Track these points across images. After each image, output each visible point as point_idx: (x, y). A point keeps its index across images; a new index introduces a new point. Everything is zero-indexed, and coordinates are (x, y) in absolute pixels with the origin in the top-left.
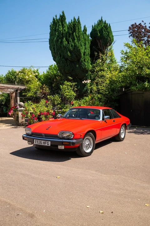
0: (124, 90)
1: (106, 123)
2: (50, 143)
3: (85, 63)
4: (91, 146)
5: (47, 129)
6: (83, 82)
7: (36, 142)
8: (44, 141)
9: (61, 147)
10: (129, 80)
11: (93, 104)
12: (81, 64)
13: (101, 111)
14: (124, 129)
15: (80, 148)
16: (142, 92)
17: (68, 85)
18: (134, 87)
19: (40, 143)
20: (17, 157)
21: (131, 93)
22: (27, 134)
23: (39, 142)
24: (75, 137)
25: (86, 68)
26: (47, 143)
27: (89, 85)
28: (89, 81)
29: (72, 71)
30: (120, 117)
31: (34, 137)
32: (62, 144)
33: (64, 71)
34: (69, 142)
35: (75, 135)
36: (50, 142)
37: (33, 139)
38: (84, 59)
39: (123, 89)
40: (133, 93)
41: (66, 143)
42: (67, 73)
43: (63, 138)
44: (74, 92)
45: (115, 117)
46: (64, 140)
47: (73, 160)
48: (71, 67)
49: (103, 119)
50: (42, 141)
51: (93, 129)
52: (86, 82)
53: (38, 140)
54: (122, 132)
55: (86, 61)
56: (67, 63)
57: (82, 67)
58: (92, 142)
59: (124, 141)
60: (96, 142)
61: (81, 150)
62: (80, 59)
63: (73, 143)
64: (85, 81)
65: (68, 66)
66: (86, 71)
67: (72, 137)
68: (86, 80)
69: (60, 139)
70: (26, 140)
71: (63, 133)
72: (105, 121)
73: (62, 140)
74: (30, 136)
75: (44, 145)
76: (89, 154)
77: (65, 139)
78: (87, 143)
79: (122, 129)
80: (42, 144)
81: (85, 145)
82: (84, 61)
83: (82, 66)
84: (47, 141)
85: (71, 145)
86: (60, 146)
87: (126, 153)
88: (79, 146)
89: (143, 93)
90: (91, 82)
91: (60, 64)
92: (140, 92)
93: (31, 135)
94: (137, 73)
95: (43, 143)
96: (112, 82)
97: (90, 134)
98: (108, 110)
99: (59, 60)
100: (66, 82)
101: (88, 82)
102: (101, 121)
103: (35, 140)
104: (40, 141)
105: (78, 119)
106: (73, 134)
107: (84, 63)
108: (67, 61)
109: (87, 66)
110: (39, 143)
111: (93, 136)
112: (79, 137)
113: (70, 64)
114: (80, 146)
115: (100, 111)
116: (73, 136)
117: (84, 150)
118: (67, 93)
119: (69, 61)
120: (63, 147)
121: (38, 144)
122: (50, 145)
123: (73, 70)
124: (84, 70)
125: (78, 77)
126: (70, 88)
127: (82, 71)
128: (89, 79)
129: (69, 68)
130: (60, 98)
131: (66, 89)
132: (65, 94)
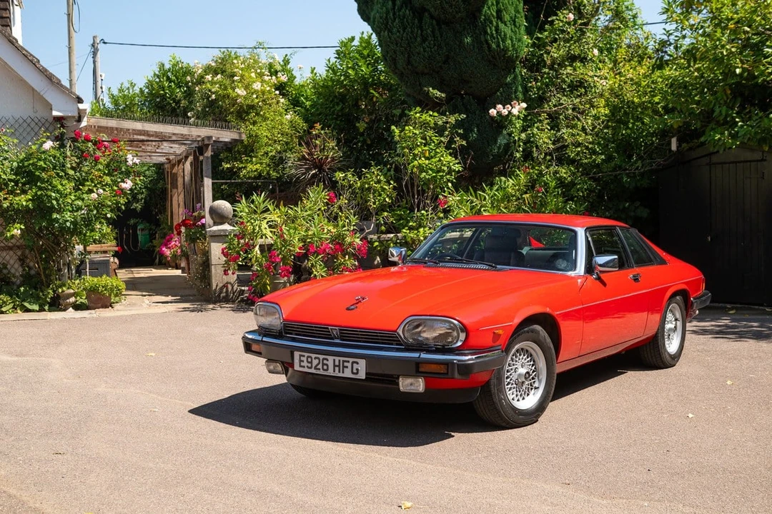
0: (674, 147)
1: (604, 284)
2: (362, 366)
3: (502, 26)
4: (536, 385)
5: (348, 309)
6: (493, 112)
7: (301, 361)
8: (337, 359)
9: (413, 385)
10: (698, 103)
11: (538, 207)
12: (486, 33)
13: (581, 232)
14: (678, 315)
15: (494, 390)
16: (757, 156)
17: (425, 125)
18: (722, 134)
19: (320, 366)
20: (222, 425)
21: (706, 160)
22: (264, 331)
23: (315, 362)
24: (472, 341)
25: (506, 50)
26: (349, 365)
27: (519, 124)
28: (518, 108)
29: (444, 63)
30: (663, 262)
31: (294, 340)
32: (416, 369)
33: (409, 63)
34: (447, 364)
35: (471, 334)
36: (362, 363)
37: (292, 350)
38: (499, 11)
39: (669, 144)
40: (715, 159)
41: (433, 368)
42: (423, 74)
43: (421, 347)
44: (454, 155)
45: (642, 261)
46: (424, 356)
47: (462, 444)
48: (440, 46)
49: (590, 269)
50: (331, 358)
51: (548, 310)
52: (505, 112)
53: (313, 356)
54: (670, 330)
55: (507, 18)
56: (421, 28)
57: (489, 46)
58: (542, 364)
59: (681, 367)
60: (559, 368)
61: (497, 398)
62: (479, 10)
63: (465, 369)
64: (500, 107)
65: (424, 40)
66: (505, 62)
67: (459, 344)
68: (506, 101)
69: (409, 348)
70: (259, 354)
71: (417, 326)
72: (599, 279)
73: (416, 355)
74: (275, 337)
75: (337, 374)
76: (531, 417)
77: (429, 351)
78: (523, 371)
79: (670, 316)
80: (330, 372)
81: (515, 376)
82: (499, 17)
83: (487, 41)
84: (351, 360)
85: (457, 376)
86: (409, 381)
87: (690, 416)
88: (488, 383)
89: (763, 160)
90: (526, 109)
91: (390, 31)
92: (749, 155)
93: (279, 335)
94: (738, 71)
95: (335, 366)
96: (621, 113)
97: (533, 331)
98: (610, 230)
99: (387, 13)
100: (416, 113)
101: (515, 111)
102: (579, 277)
103: (297, 354)
104: (321, 357)
105: (480, 266)
106: (465, 328)
107: (497, 29)
108: (420, 21)
109: (511, 40)
110: (316, 368)
111: (549, 340)
112: (488, 340)
113: (433, 32)
114: (494, 381)
115: (575, 233)
116: (462, 336)
117: (510, 397)
118: (423, 161)
119: (432, 17)
120: (419, 385)
121: (313, 371)
122: (362, 375)
123: (448, 57)
124: (496, 59)
125: (471, 87)
126: (433, 138)
127: (490, 61)
128: (517, 99)
129: (431, 51)
130: (392, 182)
131: (419, 144)
132: (414, 166)
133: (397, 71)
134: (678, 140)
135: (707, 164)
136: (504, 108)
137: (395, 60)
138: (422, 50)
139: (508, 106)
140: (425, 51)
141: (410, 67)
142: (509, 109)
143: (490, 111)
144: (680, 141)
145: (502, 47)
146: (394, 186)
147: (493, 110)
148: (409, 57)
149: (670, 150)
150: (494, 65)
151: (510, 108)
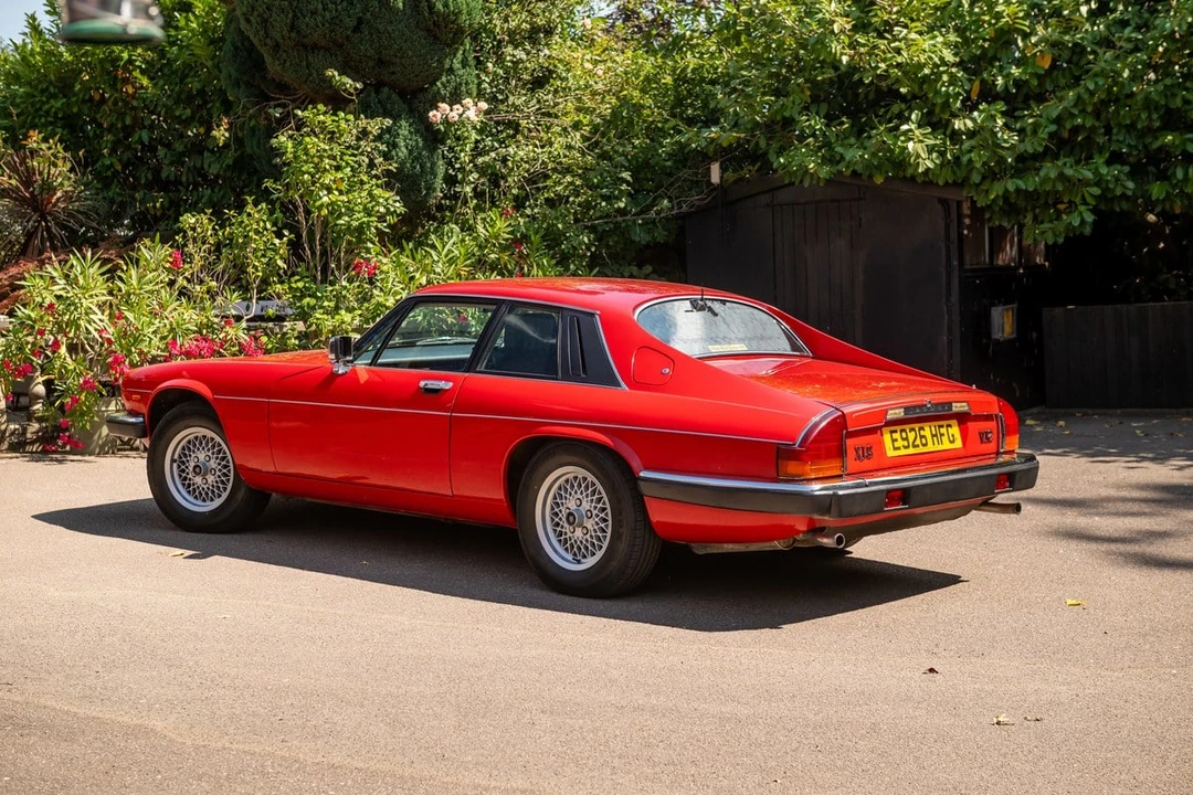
0: (715, 177)
6: (435, 116)
16: (854, 193)
17: (330, 135)
21: (765, 199)
25: (457, 13)
28: (472, 111)
29: (354, 31)
33: (292, 27)
39: (708, 172)
40: (779, 197)
42: (315, 48)
52: (454, 116)
57: (432, 7)
64: (444, 106)
68: (455, 99)
90: (486, 112)
94: (845, 59)
100: (318, 115)
101: (472, 114)
118: (335, 196)
123: (360, 21)
124: (439, 27)
125: (393, 73)
126: (346, 158)
127: (428, 30)
128: (470, 95)
129: (336, 10)
130: (286, 233)
131: (328, 167)
132: (322, 205)
133: (268, 41)
134: (721, 167)
135: (768, 205)
136: (451, 110)
137: (266, 21)
138: (320, 6)
139: (458, 106)
140: (324, 9)
141: (293, 35)
142: (460, 112)
143: (431, 114)
144: (723, 169)
145: (452, 9)
146: (290, 240)
147: (435, 112)
148: (295, 16)
149: (709, 182)
150: (435, 37)
151: (461, 109)
